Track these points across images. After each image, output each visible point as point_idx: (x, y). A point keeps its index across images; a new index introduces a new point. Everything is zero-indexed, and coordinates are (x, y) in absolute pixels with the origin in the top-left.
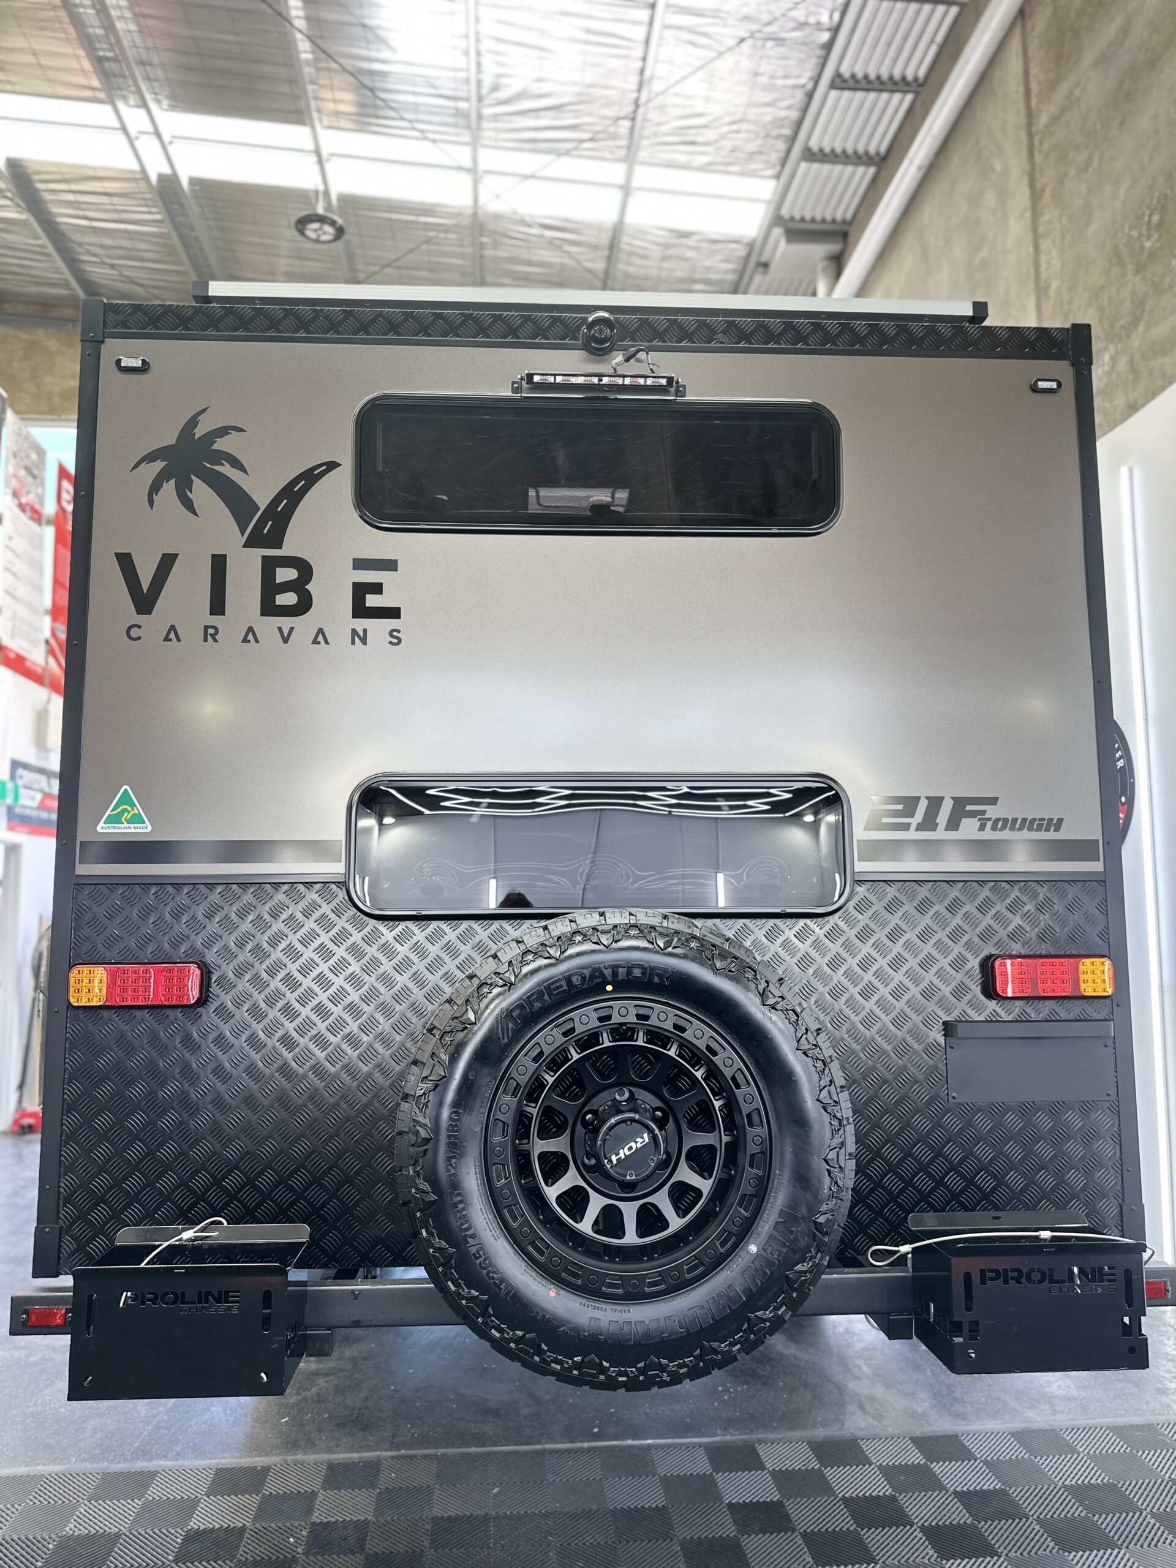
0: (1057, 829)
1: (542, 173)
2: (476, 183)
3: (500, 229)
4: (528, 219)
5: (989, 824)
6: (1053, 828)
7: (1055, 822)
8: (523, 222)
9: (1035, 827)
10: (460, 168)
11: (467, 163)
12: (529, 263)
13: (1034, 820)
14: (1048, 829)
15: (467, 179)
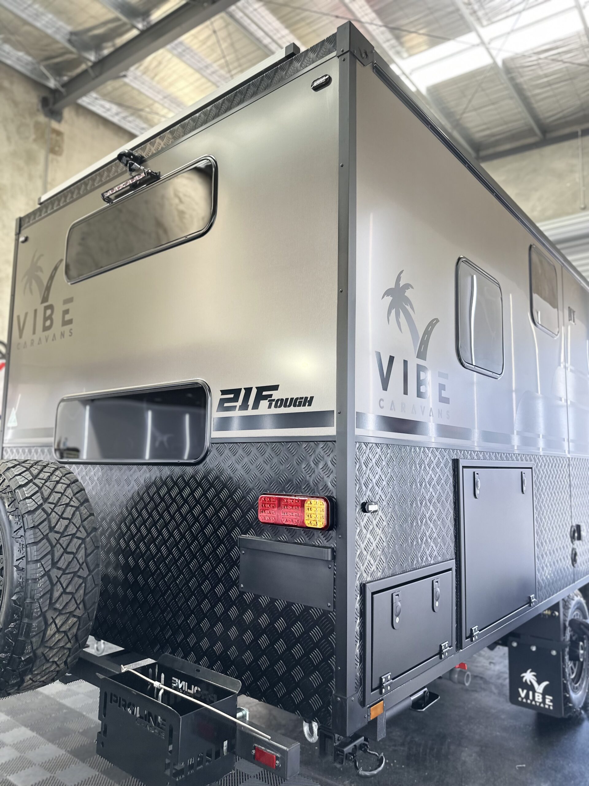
0: (310, 405)
1: (517, 26)
2: (488, 50)
3: (518, 65)
4: (526, 54)
5: (274, 403)
6: (307, 404)
7: (309, 399)
8: (524, 56)
9: (297, 404)
10: (474, 46)
11: (477, 41)
12: (546, 76)
13: (297, 399)
14: (304, 405)
15: (482, 49)
